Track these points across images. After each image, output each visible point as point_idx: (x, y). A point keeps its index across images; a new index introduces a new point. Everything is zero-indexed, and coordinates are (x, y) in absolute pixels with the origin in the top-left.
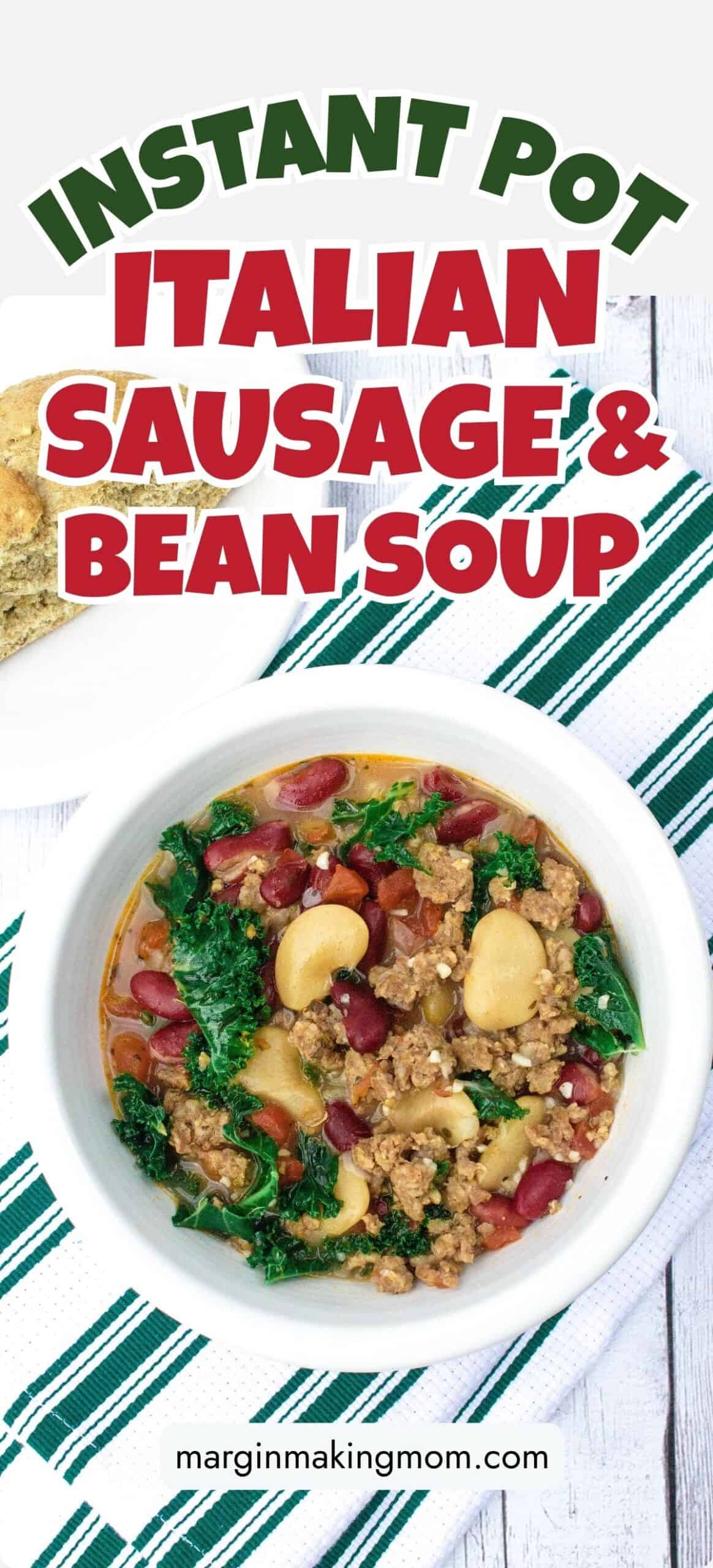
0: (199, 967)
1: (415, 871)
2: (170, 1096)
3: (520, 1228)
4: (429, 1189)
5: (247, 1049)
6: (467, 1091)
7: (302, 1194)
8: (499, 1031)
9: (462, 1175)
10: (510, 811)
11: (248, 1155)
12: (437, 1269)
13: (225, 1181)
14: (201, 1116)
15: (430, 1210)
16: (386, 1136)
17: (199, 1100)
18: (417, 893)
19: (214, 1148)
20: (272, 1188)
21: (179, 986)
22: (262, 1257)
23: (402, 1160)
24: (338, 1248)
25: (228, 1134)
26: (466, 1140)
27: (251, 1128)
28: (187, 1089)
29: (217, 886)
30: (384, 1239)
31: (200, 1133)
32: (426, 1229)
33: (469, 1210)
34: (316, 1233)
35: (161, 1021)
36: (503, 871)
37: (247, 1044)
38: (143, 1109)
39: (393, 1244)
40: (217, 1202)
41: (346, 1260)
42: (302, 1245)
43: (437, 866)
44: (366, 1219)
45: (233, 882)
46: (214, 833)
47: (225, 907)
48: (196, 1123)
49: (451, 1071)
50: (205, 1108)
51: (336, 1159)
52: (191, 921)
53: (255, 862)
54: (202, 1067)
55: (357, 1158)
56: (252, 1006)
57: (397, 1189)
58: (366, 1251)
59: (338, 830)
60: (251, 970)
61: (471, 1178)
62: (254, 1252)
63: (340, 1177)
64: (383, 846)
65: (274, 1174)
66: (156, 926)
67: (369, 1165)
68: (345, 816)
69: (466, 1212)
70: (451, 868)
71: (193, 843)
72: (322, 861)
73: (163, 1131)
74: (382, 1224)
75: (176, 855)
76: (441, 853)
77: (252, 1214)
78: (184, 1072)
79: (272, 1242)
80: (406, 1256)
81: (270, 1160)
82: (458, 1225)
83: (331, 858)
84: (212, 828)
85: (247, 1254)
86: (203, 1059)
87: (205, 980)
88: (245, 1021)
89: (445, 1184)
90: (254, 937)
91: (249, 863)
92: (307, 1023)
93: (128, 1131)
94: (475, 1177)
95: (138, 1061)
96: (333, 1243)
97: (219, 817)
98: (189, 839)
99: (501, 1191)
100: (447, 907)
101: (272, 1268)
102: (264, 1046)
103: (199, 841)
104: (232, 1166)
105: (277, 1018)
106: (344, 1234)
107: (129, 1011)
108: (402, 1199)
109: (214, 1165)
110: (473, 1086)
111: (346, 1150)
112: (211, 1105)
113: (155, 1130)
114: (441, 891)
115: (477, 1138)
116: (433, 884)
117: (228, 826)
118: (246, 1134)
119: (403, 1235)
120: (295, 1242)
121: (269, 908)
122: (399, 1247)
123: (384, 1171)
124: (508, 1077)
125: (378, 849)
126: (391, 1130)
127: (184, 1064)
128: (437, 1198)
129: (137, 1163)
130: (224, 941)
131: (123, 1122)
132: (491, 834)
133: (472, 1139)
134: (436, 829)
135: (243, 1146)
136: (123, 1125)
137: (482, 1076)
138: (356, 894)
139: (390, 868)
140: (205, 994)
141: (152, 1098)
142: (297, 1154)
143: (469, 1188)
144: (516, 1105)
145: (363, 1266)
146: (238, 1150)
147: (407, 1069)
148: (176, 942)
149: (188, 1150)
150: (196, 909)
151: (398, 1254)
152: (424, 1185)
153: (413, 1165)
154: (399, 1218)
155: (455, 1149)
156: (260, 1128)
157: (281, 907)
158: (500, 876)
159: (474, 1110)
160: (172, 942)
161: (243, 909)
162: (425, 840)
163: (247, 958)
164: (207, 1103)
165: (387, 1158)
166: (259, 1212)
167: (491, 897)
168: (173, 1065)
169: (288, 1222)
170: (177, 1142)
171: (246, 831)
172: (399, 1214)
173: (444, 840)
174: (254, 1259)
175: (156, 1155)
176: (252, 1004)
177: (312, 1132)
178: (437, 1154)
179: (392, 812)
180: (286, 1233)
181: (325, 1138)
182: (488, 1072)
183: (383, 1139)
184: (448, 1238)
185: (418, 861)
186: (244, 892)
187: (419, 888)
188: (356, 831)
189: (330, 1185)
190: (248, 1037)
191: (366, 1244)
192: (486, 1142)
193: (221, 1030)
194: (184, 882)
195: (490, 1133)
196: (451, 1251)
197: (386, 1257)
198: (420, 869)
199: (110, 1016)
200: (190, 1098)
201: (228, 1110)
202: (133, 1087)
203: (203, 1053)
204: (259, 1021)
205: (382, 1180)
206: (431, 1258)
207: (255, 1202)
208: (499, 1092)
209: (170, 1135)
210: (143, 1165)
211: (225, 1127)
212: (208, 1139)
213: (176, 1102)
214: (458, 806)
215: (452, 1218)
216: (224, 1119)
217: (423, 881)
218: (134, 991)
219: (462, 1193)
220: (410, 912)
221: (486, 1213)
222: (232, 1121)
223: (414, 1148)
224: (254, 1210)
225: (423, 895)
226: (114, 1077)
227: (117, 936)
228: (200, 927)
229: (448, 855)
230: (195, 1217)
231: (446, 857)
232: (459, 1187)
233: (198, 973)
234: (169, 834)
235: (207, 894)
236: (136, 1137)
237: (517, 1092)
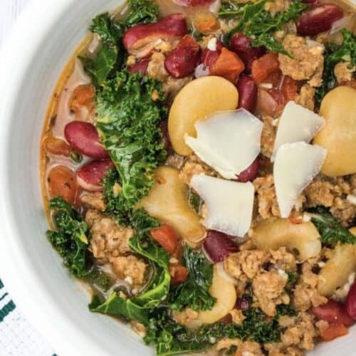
0: (116, 119)
1: (280, 55)
2: (90, 215)
3: (347, 326)
4: (282, 293)
5: (149, 181)
6: (313, 221)
7: (186, 292)
8: (338, 177)
9: (306, 284)
10: (352, 14)
11: (146, 260)
12: (285, 353)
13: (129, 280)
14: (113, 231)
15: (280, 308)
16: (251, 251)
17: (111, 218)
18: (280, 72)
19: (121, 255)
20: (165, 286)
21: (100, 133)
22: (155, 338)
23: (262, 270)
24: (211, 333)
25: (133, 244)
26: (311, 258)
27: (149, 242)
28: (104, 210)
29: (131, 61)
30: (245, 329)
31: (111, 243)
32: (277, 323)
33: (310, 310)
34: (195, 321)
35: (85, 159)
36: (347, 57)
37: (150, 178)
38: (71, 223)
39: (252, 333)
40: (122, 295)
41: (216, 343)
42: (184, 330)
43: (297, 52)
44: (233, 313)
45: (143, 58)
46: (131, 22)
47: (138, 76)
48: (109, 236)
49: (301, 206)
50: (115, 225)
51: (212, 266)
52: (112, 85)
53: (160, 44)
54: (116, 195)
55: (228, 268)
56: (154, 149)
57: (257, 292)
58: (231, 336)
59: (222, 23)
60: (153, 123)
61: (313, 286)
62: (148, 333)
63: (214, 280)
64: (258, 35)
65: (167, 277)
66: (84, 89)
67: (237, 273)
68: (228, 12)
69: (307, 311)
70: (307, 53)
71: (114, 28)
72: (211, 45)
73: (85, 240)
74: (244, 318)
75: (102, 36)
76: (300, 42)
77: (148, 306)
78: (101, 197)
79: (162, 327)
80: (261, 342)
81: (165, 266)
82: (301, 321)
83: (218, 42)
84: (129, 19)
85: (142, 334)
86: (116, 188)
87: (120, 130)
88: (148, 161)
89: (293, 290)
90: (157, 100)
91: (156, 44)
92: (193, 164)
93: (58, 239)
94: (316, 287)
95: (67, 188)
96: (206, 328)
97: (135, 11)
98: (112, 25)
99: (334, 296)
100: (303, 82)
101: (162, 346)
102: (162, 181)
103: (119, 27)
104: (134, 269)
105: (172, 160)
106: (216, 323)
107: (62, 151)
108: (260, 300)
109: (120, 268)
110: (318, 217)
111: (219, 261)
112: (121, 223)
113: (79, 239)
114: (300, 71)
115: (319, 257)
116: (293, 65)
117: (142, 17)
118: (145, 245)
119: (261, 326)
120: (178, 328)
121: (169, 78)
122: (257, 336)
123: (249, 279)
124: (344, 212)
125: (253, 37)
126: (254, 248)
127: (102, 192)
128: (286, 300)
129: (64, 263)
130: (135, 101)
131: (55, 233)
132: (338, 30)
133: (315, 257)
134: (296, 25)
135: (142, 253)
136: (55, 235)
137: (325, 210)
138: (235, 70)
139: (262, 51)
140: (120, 140)
141: (76, 216)
142: (183, 262)
143: (311, 294)
144: (349, 233)
145: (228, 348)
146: (139, 257)
147: (269, 202)
148: (99, 101)
149: (102, 255)
150: (115, 77)
151: (256, 340)
152: (279, 290)
153: (271, 275)
154: (257, 314)
155: (302, 264)
156: (156, 242)
157: (179, 78)
158: (344, 61)
159: (319, 236)
160: (96, 100)
161: (150, 78)
162: (288, 33)
163: (151, 115)
164: (117, 222)
165: (252, 268)
166: (154, 304)
167: (335, 78)
168: (93, 192)
169: (174, 312)
170: (95, 249)
171: (155, 20)
172: (257, 311)
173: (302, 32)
174: (148, 338)
175: (78, 258)
176: (155, 148)
177: (194, 246)
178: (288, 267)
179: (264, 11)
180: (172, 321)
181: (204, 252)
182: (329, 208)
183: (249, 254)
184: (294, 331)
185: (282, 47)
186: (151, 65)
187: (282, 68)
188: (236, 24)
189: (207, 286)
190: (151, 173)
191: (232, 331)
192: (325, 259)
193: (130, 166)
194: (108, 57)
195: (328, 253)
196: (297, 340)
197: (246, 343)
198: (285, 53)
199: (49, 154)
200: (106, 217)
201: (133, 228)
202: (64, 207)
203: (116, 184)
204: (159, 162)
205: (245, 285)
206: (280, 345)
207: (151, 296)
208: (336, 224)
209: (89, 243)
210: (69, 264)
211: (131, 239)
212: (117, 248)
213: (94, 220)
214: (313, 8)
215: (297, 315)
216: (130, 233)
217: (286, 62)
218: (67, 136)
219: (306, 298)
220: (274, 86)
221: (323, 313)
222: (135, 236)
223: (272, 261)
224: (150, 302)
225: (284, 74)
226: (50, 198)
227: (55, 95)
228: (118, 90)
229: (306, 44)
230: (105, 306)
231: (304, 46)
232: (304, 293)
233: (115, 124)
234: (98, 21)
235: (123, 66)
236: (64, 244)
237: (349, 223)
